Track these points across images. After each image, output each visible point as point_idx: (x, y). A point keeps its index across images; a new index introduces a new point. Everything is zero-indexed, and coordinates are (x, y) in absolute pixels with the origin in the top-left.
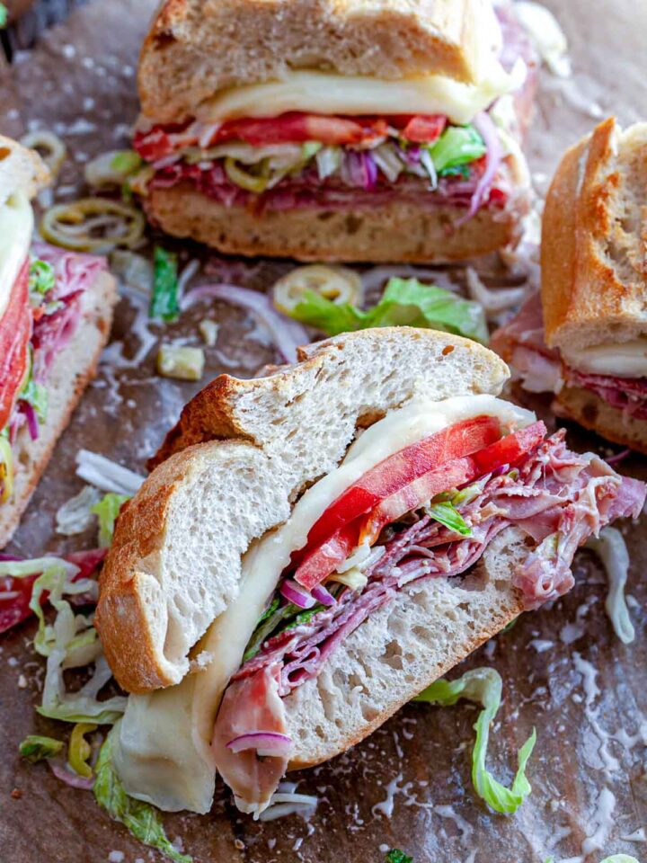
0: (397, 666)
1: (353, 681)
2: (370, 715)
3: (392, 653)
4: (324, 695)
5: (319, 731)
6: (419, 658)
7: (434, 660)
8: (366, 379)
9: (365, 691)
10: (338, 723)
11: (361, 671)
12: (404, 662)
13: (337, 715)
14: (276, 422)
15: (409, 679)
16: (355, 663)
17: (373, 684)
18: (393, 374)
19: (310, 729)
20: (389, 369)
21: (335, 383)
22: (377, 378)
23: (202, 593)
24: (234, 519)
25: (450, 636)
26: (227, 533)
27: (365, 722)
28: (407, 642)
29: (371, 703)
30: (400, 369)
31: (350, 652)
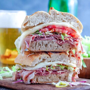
0: (46, 47)
1: (40, 45)
2: (39, 50)
3: (46, 45)
4: (36, 44)
5: (33, 47)
6: (49, 48)
7: (50, 49)
8: (67, 18)
9: (41, 47)
10: (36, 48)
11: (42, 45)
12: (47, 47)
13: (36, 47)
14: (54, 15)
15: (46, 49)
16: (42, 43)
17: (42, 47)
18: (70, 20)
19: (32, 47)
20: (70, 19)
21: (63, 16)
22: (68, 19)
23: (33, 22)
24: (42, 19)
25: (54, 48)
26: (40, 20)
27: (38, 50)
28: (49, 45)
29: (40, 49)
30: (71, 20)
31: (42, 42)
